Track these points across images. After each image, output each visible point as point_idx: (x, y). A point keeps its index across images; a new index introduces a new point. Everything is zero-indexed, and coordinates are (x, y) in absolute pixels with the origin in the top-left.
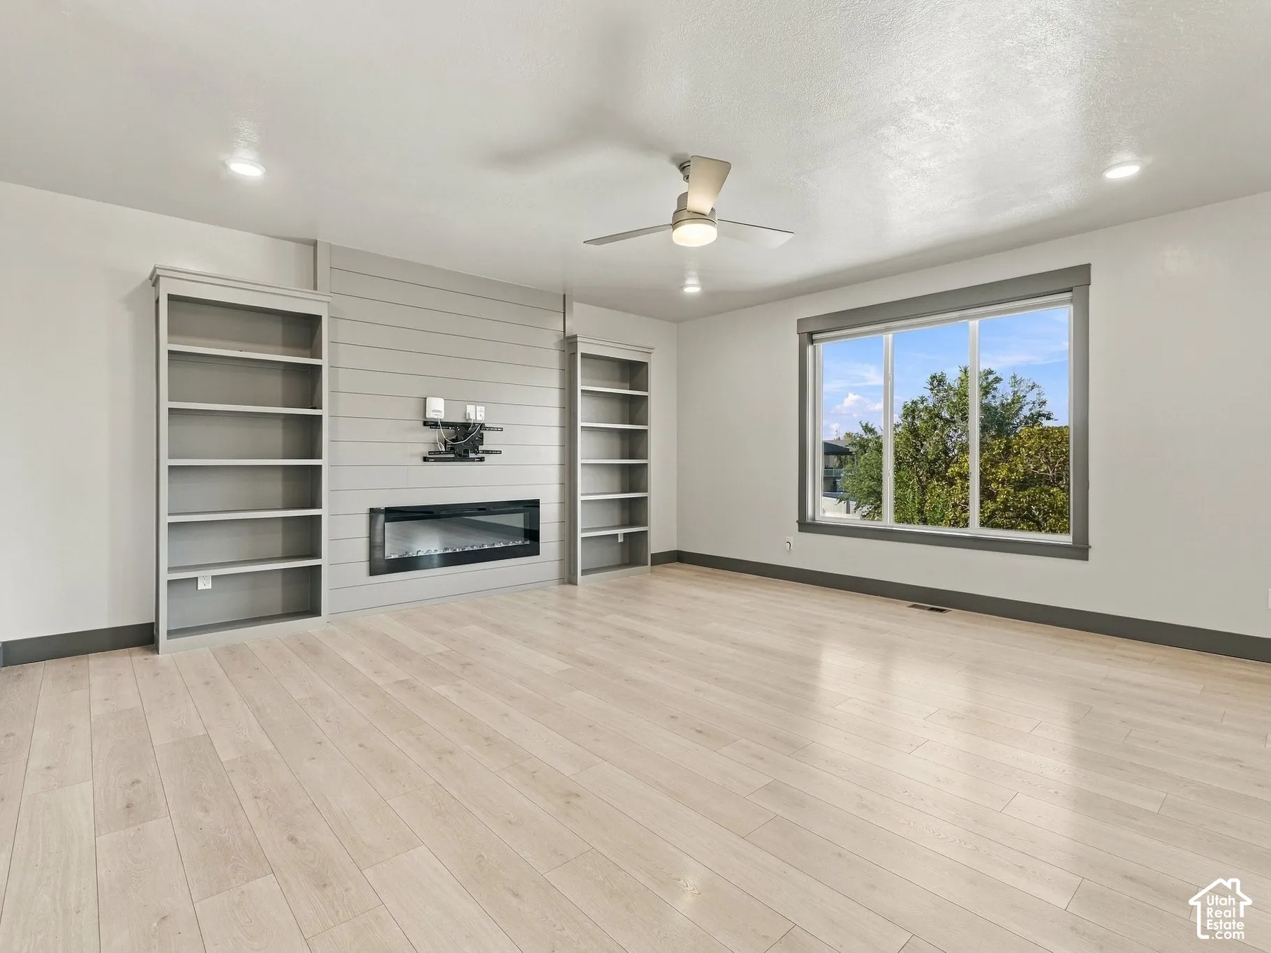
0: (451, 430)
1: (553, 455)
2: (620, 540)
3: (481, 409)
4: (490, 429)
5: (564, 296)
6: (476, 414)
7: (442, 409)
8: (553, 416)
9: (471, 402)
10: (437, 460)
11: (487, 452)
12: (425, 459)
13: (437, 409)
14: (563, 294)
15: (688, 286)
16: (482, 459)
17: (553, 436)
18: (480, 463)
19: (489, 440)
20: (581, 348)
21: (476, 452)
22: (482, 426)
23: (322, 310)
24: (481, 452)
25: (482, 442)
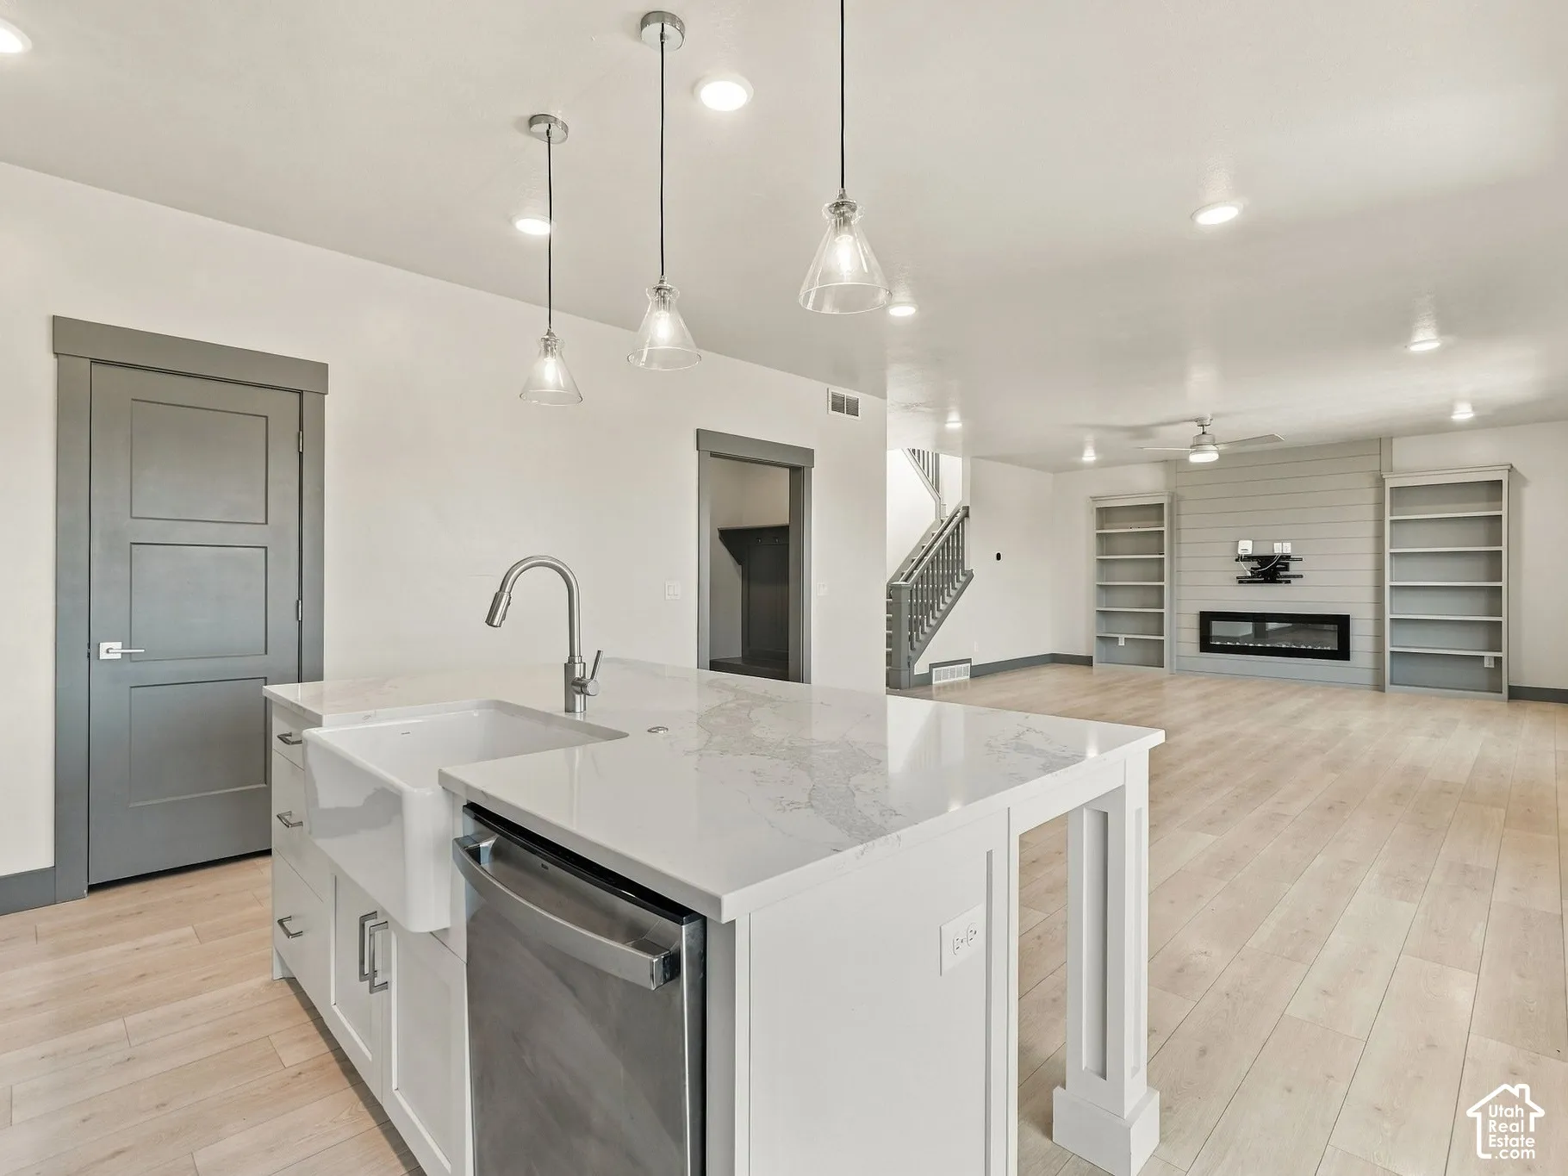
0: (1255, 564)
1: (1368, 578)
2: (1489, 664)
3: (1287, 546)
4: (1293, 560)
5: (1381, 438)
6: (1280, 549)
7: (1250, 547)
8: (1369, 546)
9: (1279, 541)
10: (1249, 582)
11: (1294, 577)
12: (1240, 582)
13: (1246, 547)
14: (1378, 438)
16: (1289, 582)
17: (1368, 562)
18: (1288, 585)
19: (1294, 568)
20: (1389, 484)
21: (1281, 577)
22: (1288, 557)
23: (1164, 500)
24: (1285, 576)
25: (1287, 569)
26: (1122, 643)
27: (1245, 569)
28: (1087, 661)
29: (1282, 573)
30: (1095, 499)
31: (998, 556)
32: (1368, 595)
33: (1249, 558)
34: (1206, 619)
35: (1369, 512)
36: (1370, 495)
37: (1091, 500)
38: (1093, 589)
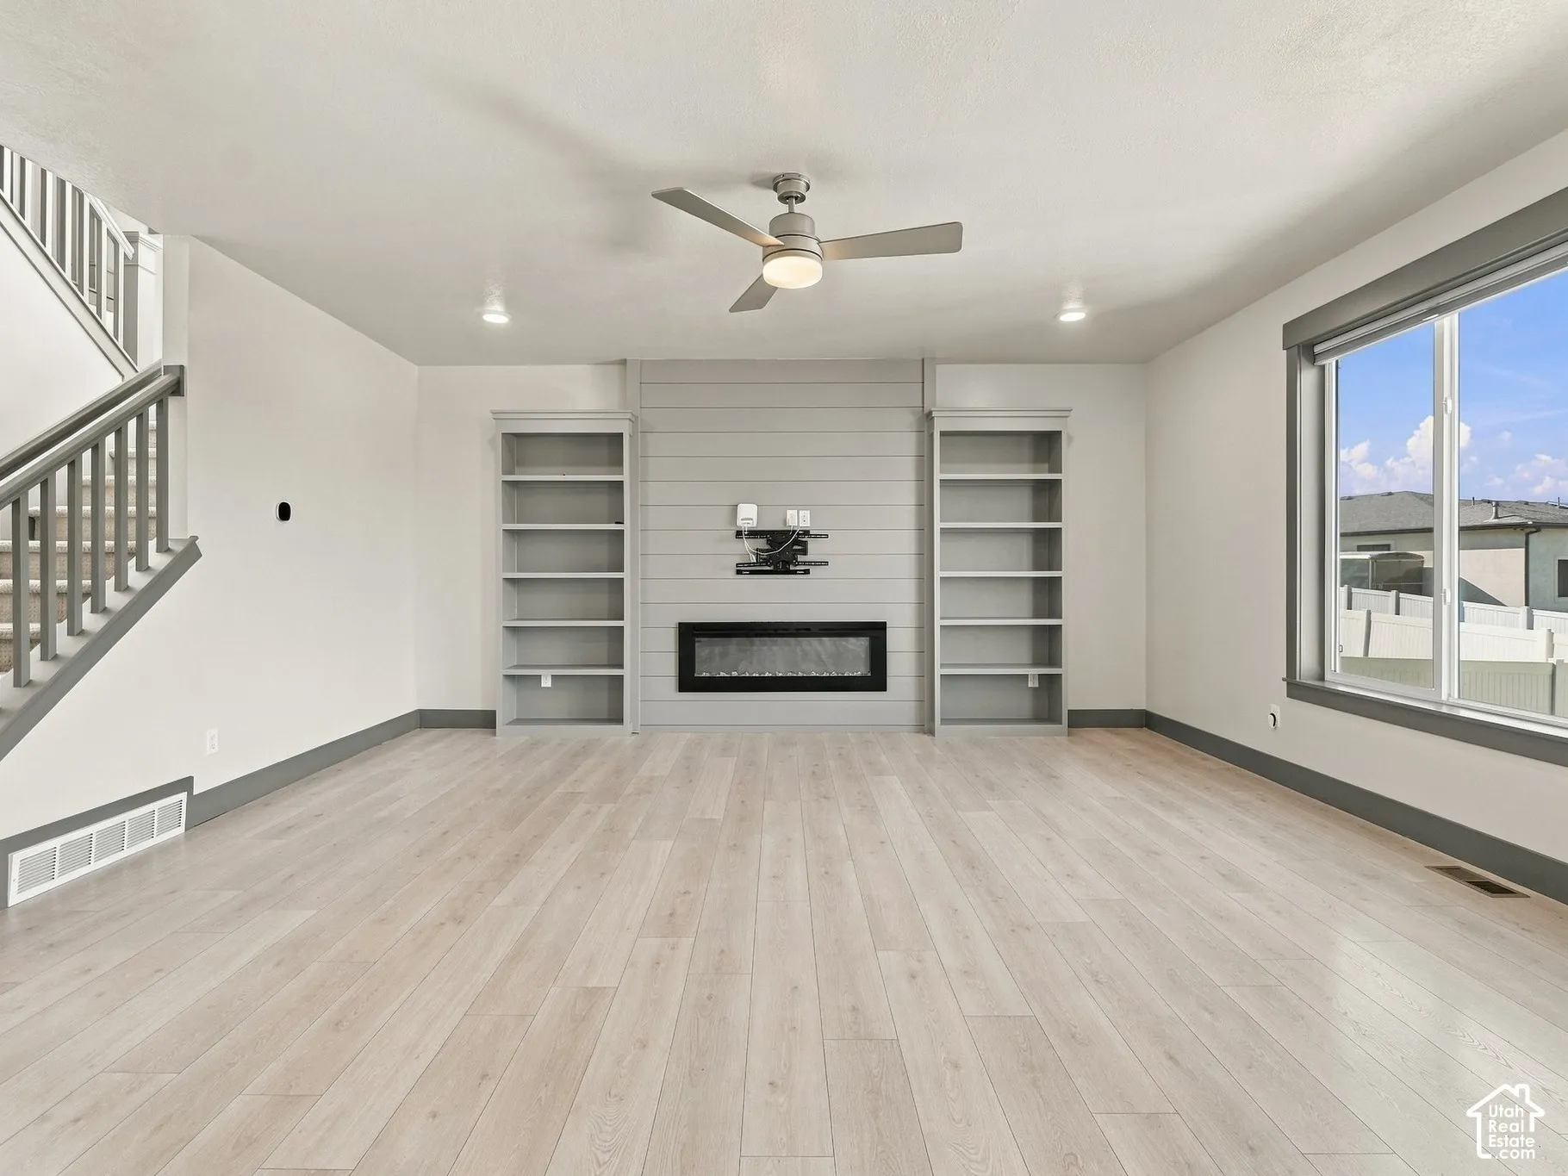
0: (761, 543)
1: (906, 566)
2: (1033, 683)
3: (805, 514)
4: (816, 536)
5: (923, 360)
6: (797, 519)
7: (754, 516)
8: (907, 517)
9: (792, 507)
10: (752, 572)
11: (817, 564)
12: (739, 572)
13: (749, 515)
14: (920, 358)
15: (1067, 311)
16: (807, 572)
17: (906, 542)
18: (805, 576)
19: (815, 550)
20: (940, 425)
21: (798, 563)
22: (806, 533)
23: (623, 428)
24: (804, 563)
25: (805, 552)
26: (546, 683)
27: (748, 549)
28: (486, 721)
29: (800, 558)
30: (498, 415)
31: (284, 512)
32: (907, 590)
33: (753, 534)
34: (690, 635)
35: (907, 468)
36: (908, 443)
37: (491, 416)
38: (496, 587)
